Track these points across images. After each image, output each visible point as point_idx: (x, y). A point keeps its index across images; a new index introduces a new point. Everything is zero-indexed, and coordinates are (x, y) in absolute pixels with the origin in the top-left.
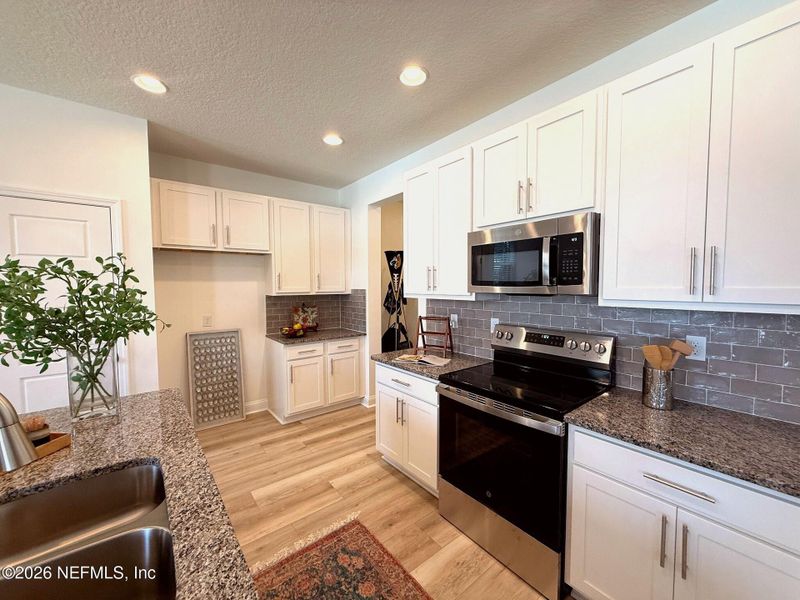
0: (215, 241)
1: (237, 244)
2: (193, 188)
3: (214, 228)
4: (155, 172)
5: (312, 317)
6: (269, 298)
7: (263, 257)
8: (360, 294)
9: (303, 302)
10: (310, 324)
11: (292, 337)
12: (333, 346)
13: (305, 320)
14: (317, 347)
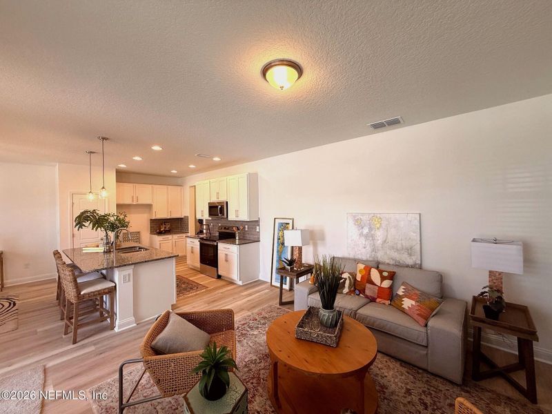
0: (133, 201)
1: (140, 202)
2: (125, 184)
3: (133, 197)
4: (118, 181)
5: (168, 227)
6: (151, 220)
7: (149, 206)
8: (187, 218)
9: (165, 221)
10: (167, 229)
11: (160, 233)
12: (176, 236)
13: (165, 228)
14: (170, 237)
